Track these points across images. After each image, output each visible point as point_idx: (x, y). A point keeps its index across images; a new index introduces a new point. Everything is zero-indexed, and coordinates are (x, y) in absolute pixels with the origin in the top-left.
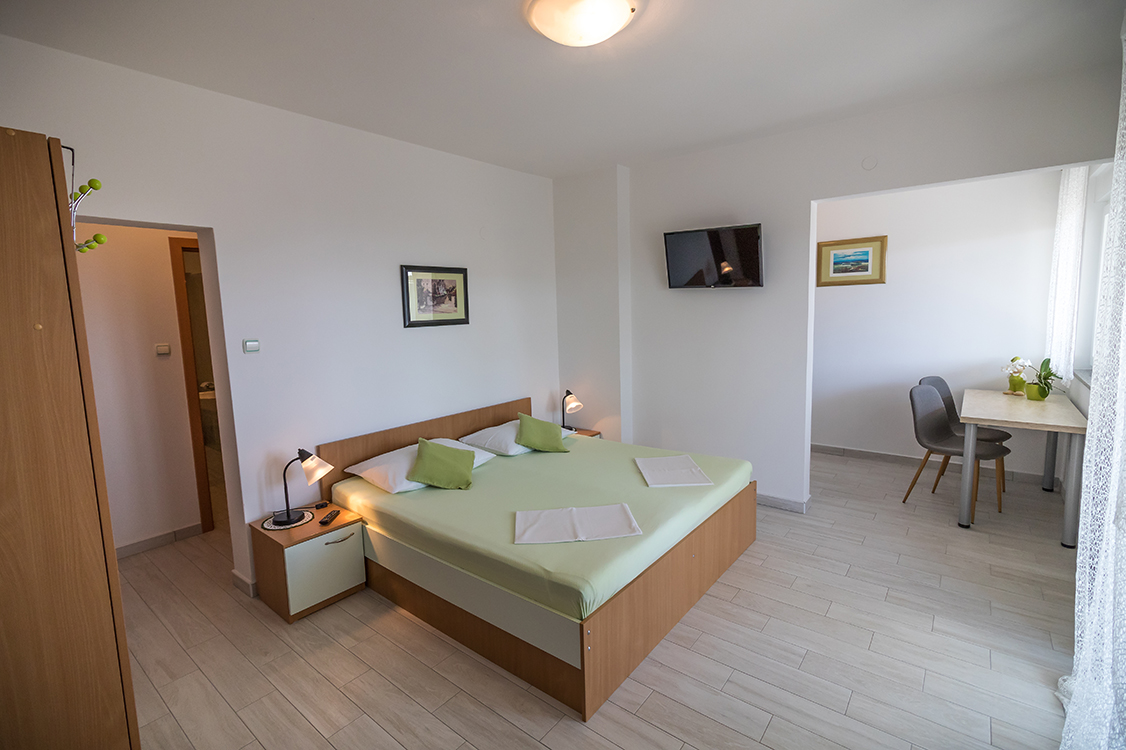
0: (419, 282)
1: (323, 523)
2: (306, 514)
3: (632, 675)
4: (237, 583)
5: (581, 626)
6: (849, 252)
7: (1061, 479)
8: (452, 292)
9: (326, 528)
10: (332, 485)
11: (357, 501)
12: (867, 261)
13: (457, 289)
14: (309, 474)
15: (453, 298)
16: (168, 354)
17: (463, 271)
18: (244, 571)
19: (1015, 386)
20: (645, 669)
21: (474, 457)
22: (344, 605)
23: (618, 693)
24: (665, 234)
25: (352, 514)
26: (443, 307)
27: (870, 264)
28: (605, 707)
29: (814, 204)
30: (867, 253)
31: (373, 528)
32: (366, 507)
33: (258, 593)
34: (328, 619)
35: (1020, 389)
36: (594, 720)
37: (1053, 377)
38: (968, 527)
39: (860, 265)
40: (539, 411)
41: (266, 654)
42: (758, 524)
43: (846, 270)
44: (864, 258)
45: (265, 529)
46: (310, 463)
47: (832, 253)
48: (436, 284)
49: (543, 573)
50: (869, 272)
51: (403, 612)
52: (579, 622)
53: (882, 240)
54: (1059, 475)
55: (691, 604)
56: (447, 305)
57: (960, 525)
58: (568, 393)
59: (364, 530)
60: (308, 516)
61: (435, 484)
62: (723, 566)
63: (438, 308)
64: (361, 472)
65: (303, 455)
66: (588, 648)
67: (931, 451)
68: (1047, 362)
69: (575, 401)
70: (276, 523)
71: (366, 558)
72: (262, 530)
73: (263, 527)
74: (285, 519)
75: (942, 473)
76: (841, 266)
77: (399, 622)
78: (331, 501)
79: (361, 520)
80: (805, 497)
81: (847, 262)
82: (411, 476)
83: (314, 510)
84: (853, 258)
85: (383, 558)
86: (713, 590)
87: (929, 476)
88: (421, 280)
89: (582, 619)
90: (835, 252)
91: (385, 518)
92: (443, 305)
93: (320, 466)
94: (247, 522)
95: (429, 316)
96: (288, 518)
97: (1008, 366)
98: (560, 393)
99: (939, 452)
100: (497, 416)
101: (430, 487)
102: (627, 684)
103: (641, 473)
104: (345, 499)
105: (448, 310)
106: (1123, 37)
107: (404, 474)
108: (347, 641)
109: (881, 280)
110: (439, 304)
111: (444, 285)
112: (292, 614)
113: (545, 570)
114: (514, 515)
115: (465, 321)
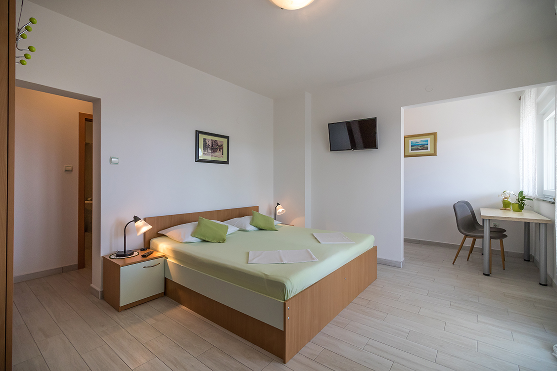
0: (205, 140)
1: (144, 256)
2: (134, 253)
3: (311, 341)
4: (93, 292)
5: (285, 304)
6: (419, 140)
7: (533, 255)
8: (221, 148)
9: (145, 259)
10: (150, 240)
11: (163, 247)
12: (428, 145)
13: (224, 146)
14: (138, 229)
15: (221, 150)
16: (71, 171)
17: (228, 138)
18: (97, 284)
19: (506, 205)
20: (319, 337)
21: (228, 228)
22: (151, 304)
23: (304, 349)
24: (329, 124)
25: (160, 253)
26: (216, 154)
27: (429, 146)
28: (297, 356)
29: (402, 109)
30: (427, 141)
31: (171, 260)
32: (167, 249)
33: (103, 297)
34: (141, 310)
35: (509, 207)
36: (290, 363)
37: (525, 200)
38: (488, 275)
39: (424, 147)
40: (263, 211)
41: (103, 326)
42: (377, 272)
43: (417, 149)
44: (426, 143)
45: (111, 258)
46: (139, 223)
47: (410, 141)
48: (214, 142)
49: (263, 275)
50: (429, 150)
51: (184, 307)
52: (283, 302)
53: (434, 135)
54: (532, 253)
55: (344, 307)
56: (218, 153)
57: (484, 274)
58: (278, 204)
59: (165, 262)
60: (135, 253)
61: (206, 239)
62: (360, 289)
63: (213, 154)
64: (167, 233)
65: (136, 219)
66: (288, 318)
67: (466, 236)
68: (521, 193)
69: (282, 208)
70: (118, 256)
71: (165, 278)
72: (109, 259)
73: (110, 258)
74: (123, 253)
75: (471, 252)
76: (415, 147)
77: (181, 312)
78: (149, 248)
79: (164, 256)
80: (402, 259)
81: (418, 145)
82: (193, 235)
83: (139, 251)
84: (420, 143)
85: (175, 276)
86: (355, 300)
87: (464, 253)
88: (206, 139)
89: (285, 300)
90: (412, 140)
91: (178, 254)
92: (216, 153)
93: (144, 225)
94: (102, 255)
95: (209, 158)
96: (124, 254)
97: (502, 194)
98: (273, 204)
99: (470, 236)
100: (241, 213)
101: (204, 241)
102: (309, 345)
103: (316, 238)
104: (157, 246)
105: (217, 156)
106: (556, 7)
107: (190, 233)
108: (150, 321)
109: (435, 154)
110: (214, 152)
111: (217, 144)
112: (121, 306)
113: (265, 274)
114: (249, 253)
115: (227, 163)
